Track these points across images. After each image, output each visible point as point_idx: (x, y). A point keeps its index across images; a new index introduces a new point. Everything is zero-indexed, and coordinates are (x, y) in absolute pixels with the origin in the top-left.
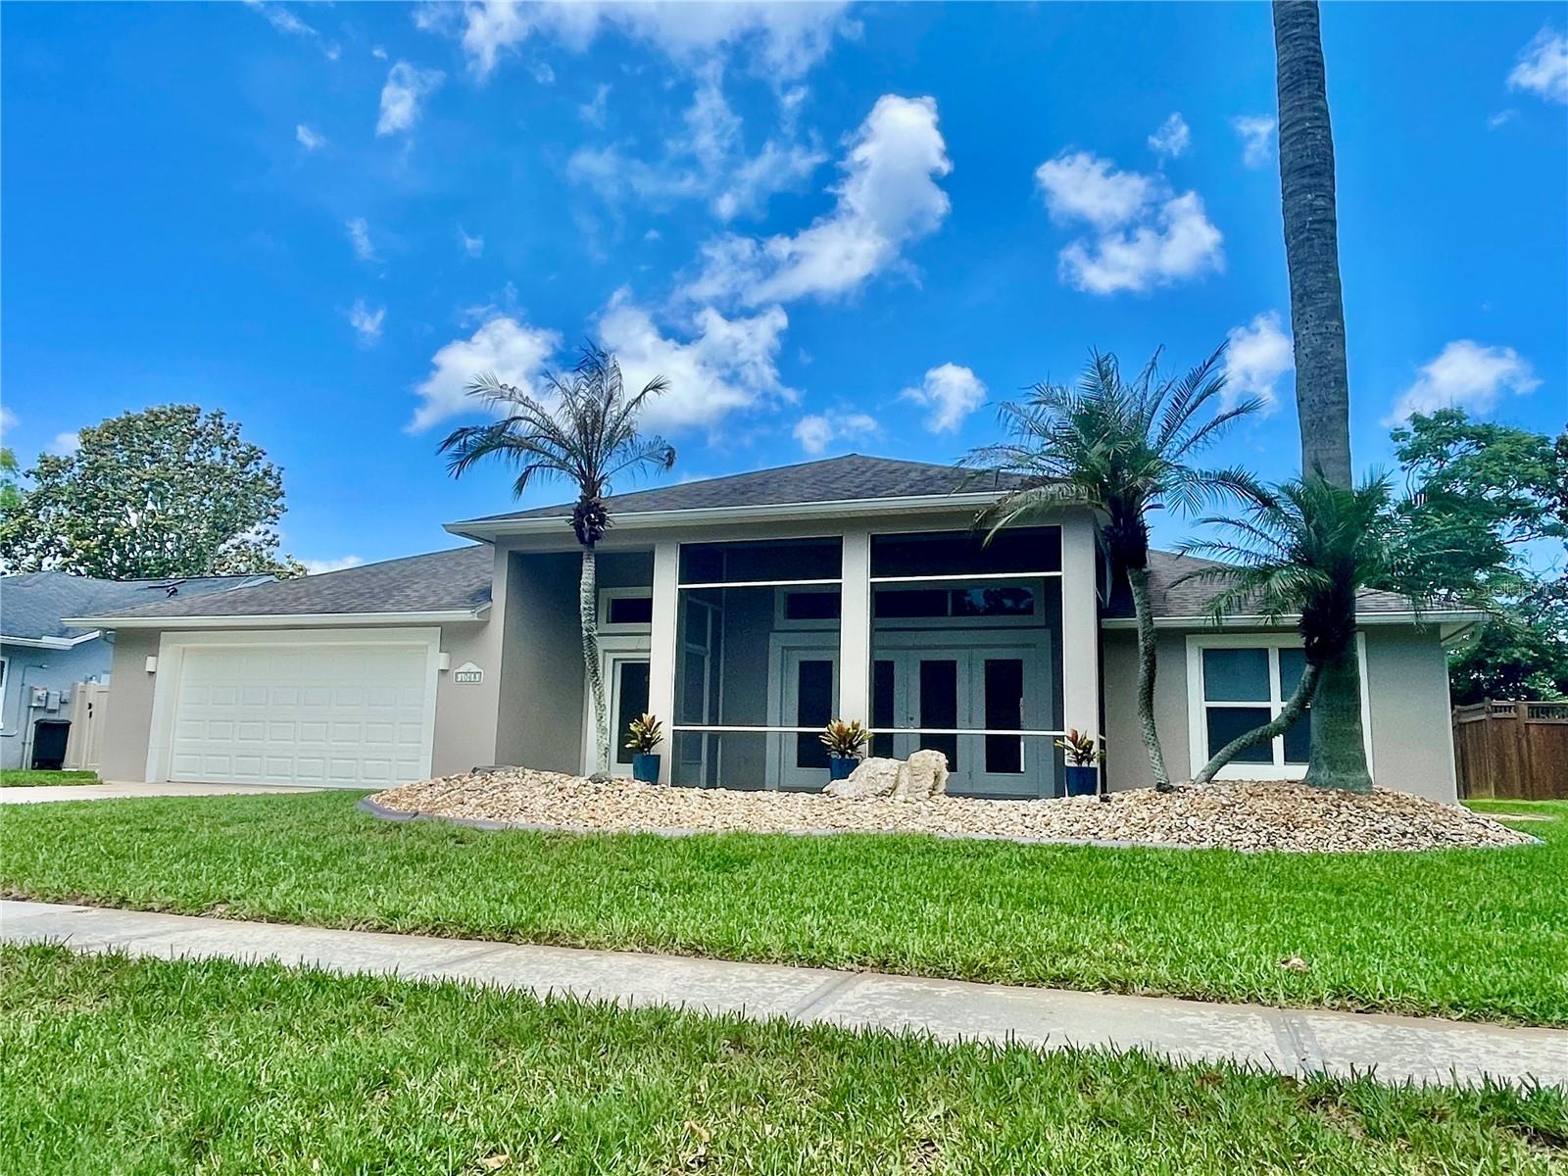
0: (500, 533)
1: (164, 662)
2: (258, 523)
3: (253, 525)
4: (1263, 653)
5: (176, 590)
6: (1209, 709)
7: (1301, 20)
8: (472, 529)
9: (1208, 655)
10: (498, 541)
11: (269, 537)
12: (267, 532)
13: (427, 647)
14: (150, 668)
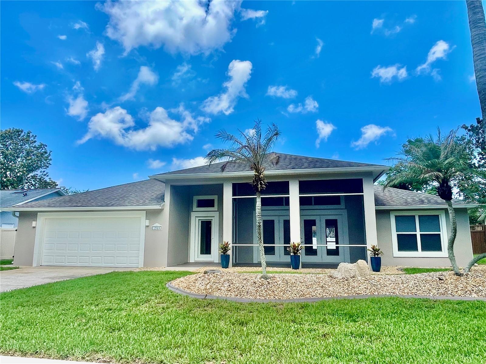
0: (167, 179)
1: (40, 223)
2: (40, 168)
3: (39, 169)
4: (414, 217)
5: (26, 194)
6: (398, 235)
7: (481, 21)
8: (159, 177)
9: (396, 217)
10: (166, 182)
11: (45, 173)
12: (44, 172)
13: (140, 217)
14: (34, 225)
